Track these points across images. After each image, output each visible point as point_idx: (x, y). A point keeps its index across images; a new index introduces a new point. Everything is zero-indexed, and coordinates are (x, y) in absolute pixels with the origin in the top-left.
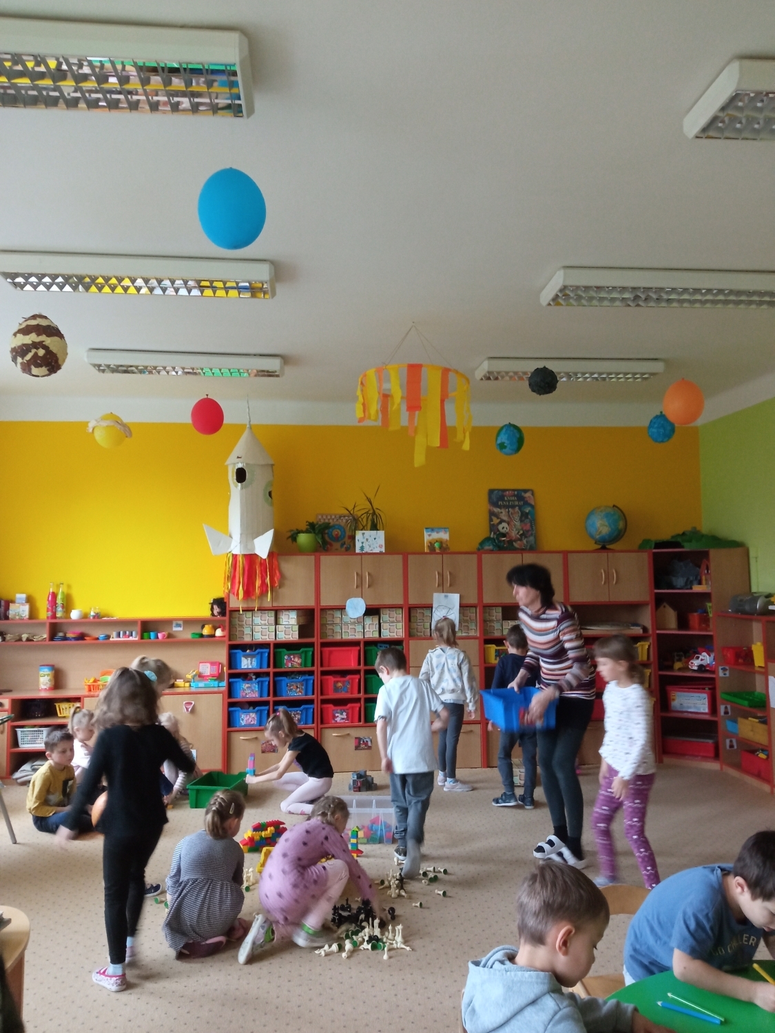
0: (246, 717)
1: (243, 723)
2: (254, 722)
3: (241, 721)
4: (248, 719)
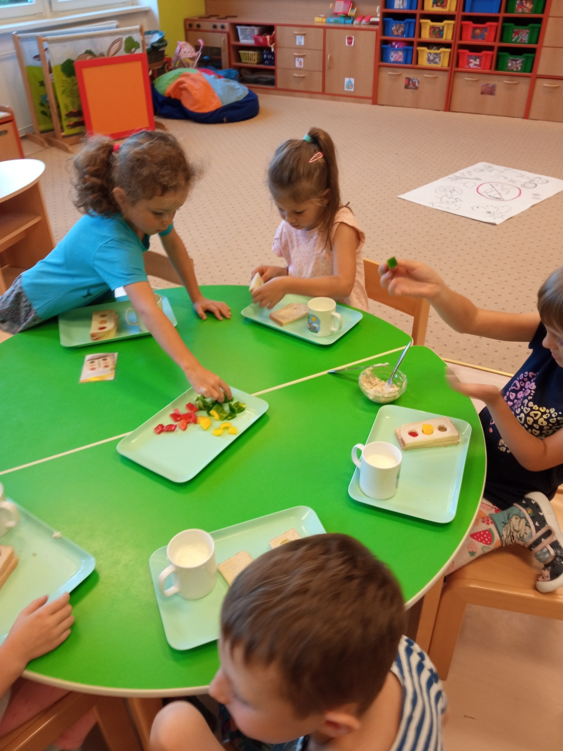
0: (395, 54)
1: (392, 59)
2: (401, 60)
3: (391, 58)
4: (396, 57)
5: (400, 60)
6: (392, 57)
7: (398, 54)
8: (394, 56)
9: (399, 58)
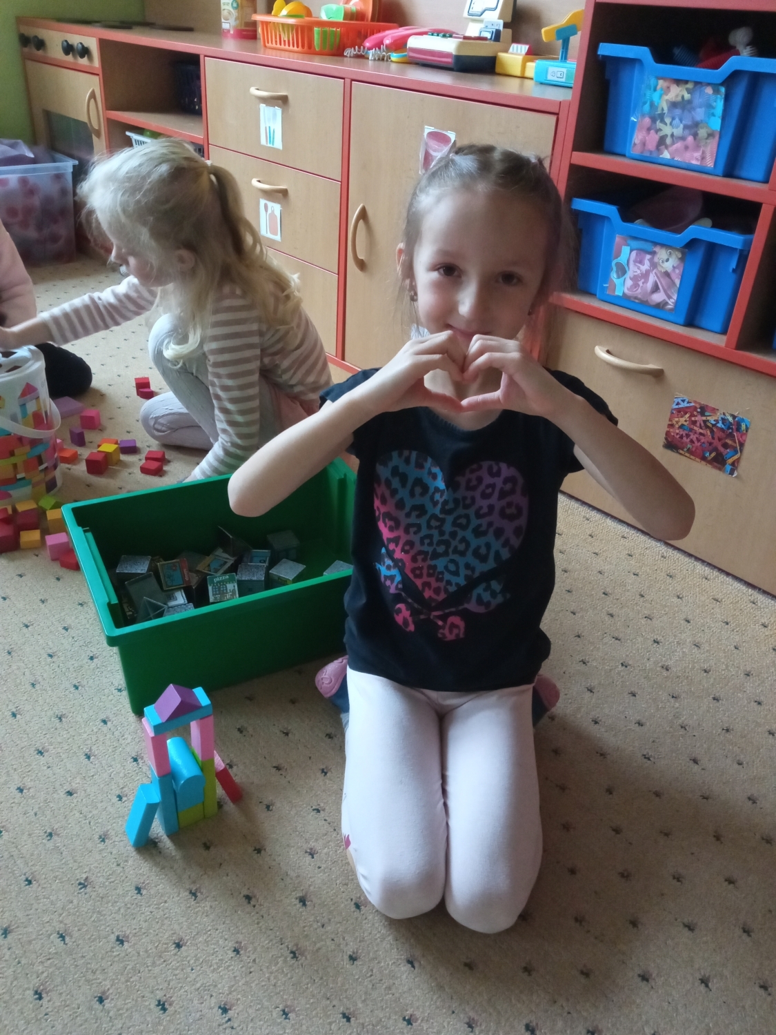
1: (622, 286)
2: (669, 298)
3: (614, 275)
4: (645, 276)
5: (658, 297)
6: (622, 271)
7: (654, 265)
8: (633, 270)
9: (656, 289)
